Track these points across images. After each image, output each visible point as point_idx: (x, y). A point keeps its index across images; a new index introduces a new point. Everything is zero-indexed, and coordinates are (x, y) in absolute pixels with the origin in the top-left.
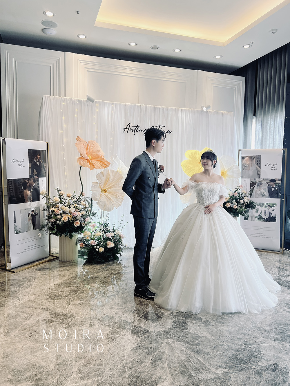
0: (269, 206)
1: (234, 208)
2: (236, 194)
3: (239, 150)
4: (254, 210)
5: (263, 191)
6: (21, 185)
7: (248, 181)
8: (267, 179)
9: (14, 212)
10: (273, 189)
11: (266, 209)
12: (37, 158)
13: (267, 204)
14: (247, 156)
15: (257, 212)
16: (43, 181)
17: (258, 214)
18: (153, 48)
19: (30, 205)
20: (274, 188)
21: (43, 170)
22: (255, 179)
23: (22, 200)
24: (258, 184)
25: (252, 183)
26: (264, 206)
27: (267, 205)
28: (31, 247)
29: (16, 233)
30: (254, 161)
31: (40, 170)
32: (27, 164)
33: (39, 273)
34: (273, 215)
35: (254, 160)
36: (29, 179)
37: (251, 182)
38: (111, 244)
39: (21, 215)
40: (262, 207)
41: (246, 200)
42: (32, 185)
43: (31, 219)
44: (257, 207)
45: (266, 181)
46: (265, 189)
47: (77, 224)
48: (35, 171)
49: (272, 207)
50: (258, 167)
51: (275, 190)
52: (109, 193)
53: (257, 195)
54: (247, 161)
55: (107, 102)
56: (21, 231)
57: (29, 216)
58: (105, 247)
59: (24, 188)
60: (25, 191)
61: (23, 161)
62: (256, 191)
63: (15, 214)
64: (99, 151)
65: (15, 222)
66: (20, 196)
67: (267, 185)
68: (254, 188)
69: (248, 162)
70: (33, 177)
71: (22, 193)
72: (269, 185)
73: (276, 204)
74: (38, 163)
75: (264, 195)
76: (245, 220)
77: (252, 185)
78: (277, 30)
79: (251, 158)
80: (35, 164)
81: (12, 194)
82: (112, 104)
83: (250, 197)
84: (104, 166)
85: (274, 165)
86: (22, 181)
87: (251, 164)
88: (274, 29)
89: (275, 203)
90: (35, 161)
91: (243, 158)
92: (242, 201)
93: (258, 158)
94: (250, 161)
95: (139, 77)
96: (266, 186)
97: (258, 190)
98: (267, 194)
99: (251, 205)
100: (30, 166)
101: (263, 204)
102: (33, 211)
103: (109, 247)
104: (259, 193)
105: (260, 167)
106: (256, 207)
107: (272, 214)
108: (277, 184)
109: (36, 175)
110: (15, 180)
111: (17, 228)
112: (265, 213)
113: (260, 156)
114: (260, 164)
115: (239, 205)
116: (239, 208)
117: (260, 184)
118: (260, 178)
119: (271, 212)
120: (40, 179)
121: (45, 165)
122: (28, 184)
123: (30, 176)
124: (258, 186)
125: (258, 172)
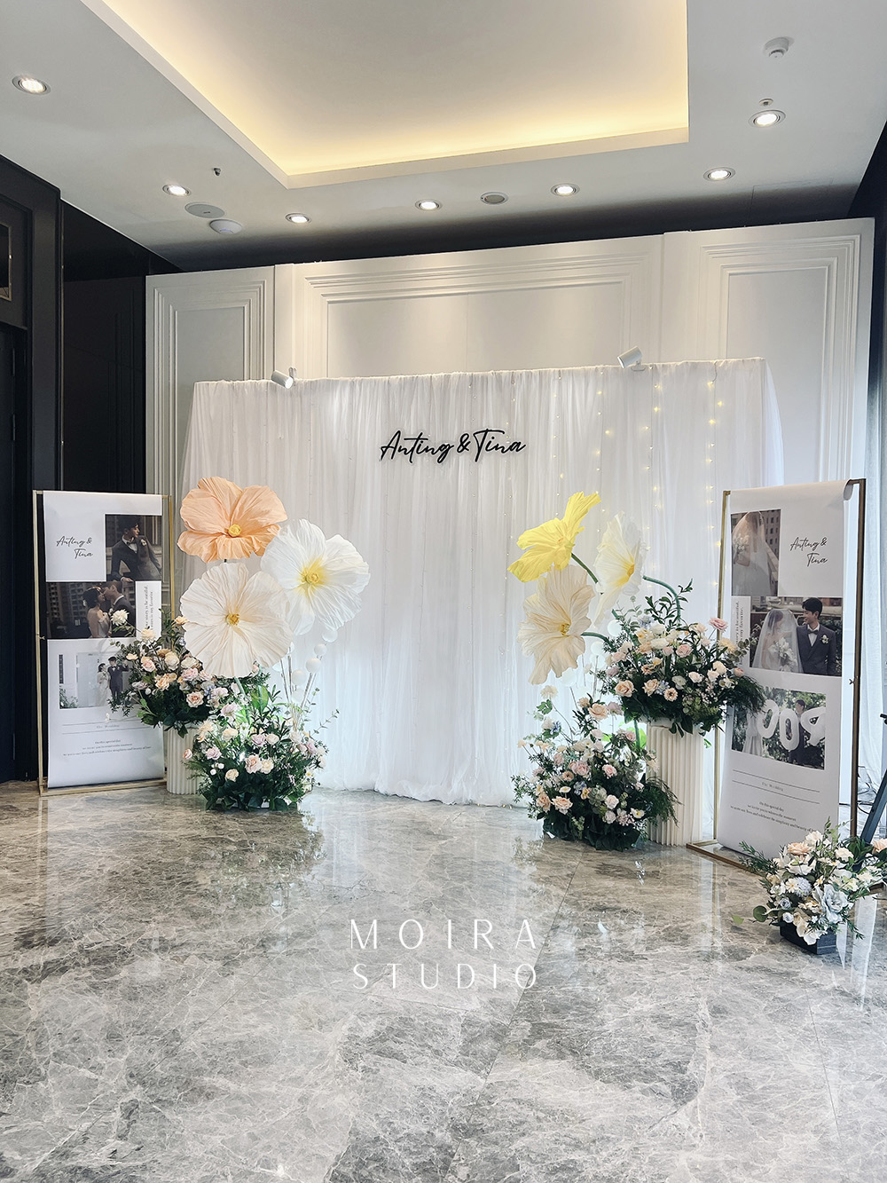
0: (801, 702)
4: (761, 717)
5: (783, 643)
6: (80, 596)
8: (795, 600)
9: (61, 656)
10: (812, 638)
12: (131, 536)
13: (794, 693)
14: (743, 514)
15: (768, 723)
16: (147, 589)
17: (768, 733)
18: (489, 200)
20: (816, 632)
21: (150, 564)
24: (771, 617)
25: (754, 612)
26: (785, 704)
29: (64, 707)
30: (762, 529)
31: (143, 564)
32: (99, 549)
35: (763, 525)
36: (103, 585)
37: (753, 608)
38: (260, 765)
39: (78, 666)
40: (780, 704)
42: (113, 597)
43: (108, 677)
44: (769, 704)
45: (792, 606)
46: (788, 637)
47: (194, 700)
48: (123, 565)
49: (810, 707)
50: (772, 555)
51: (819, 641)
53: (767, 657)
54: (744, 534)
56: (76, 704)
57: (100, 670)
58: (241, 769)
59: (88, 604)
60: (92, 611)
61: (89, 541)
62: (766, 641)
63: (61, 662)
65: (61, 682)
66: (78, 622)
67: (796, 620)
68: (760, 631)
69: (746, 537)
70: (119, 580)
72: (800, 622)
73: (822, 697)
74: (133, 547)
75: (785, 661)
76: (736, 751)
77: (756, 620)
78: (788, 43)
79: (754, 518)
80: (126, 548)
81: (56, 616)
82: (353, 383)
83: (751, 666)
85: (816, 544)
86: (84, 587)
87: (755, 540)
88: (777, 41)
89: (818, 693)
90: (125, 541)
92: (694, 677)
93: (772, 520)
94: (751, 531)
95: (467, 293)
96: (793, 627)
97: (770, 640)
98: (794, 658)
100: (111, 554)
101: (782, 693)
102: (112, 659)
103: (250, 770)
104: (772, 650)
105: (776, 553)
106: (763, 701)
107: (808, 735)
108: (827, 618)
109: (126, 575)
110: (64, 585)
111: (66, 695)
112: (789, 728)
113: (779, 510)
114: (777, 540)
115: (690, 690)
116: (687, 701)
117: (777, 617)
118: (776, 594)
119: (808, 727)
120: (139, 585)
121: (156, 551)
122: (101, 596)
123: (108, 576)
124: (769, 624)
125: (772, 570)
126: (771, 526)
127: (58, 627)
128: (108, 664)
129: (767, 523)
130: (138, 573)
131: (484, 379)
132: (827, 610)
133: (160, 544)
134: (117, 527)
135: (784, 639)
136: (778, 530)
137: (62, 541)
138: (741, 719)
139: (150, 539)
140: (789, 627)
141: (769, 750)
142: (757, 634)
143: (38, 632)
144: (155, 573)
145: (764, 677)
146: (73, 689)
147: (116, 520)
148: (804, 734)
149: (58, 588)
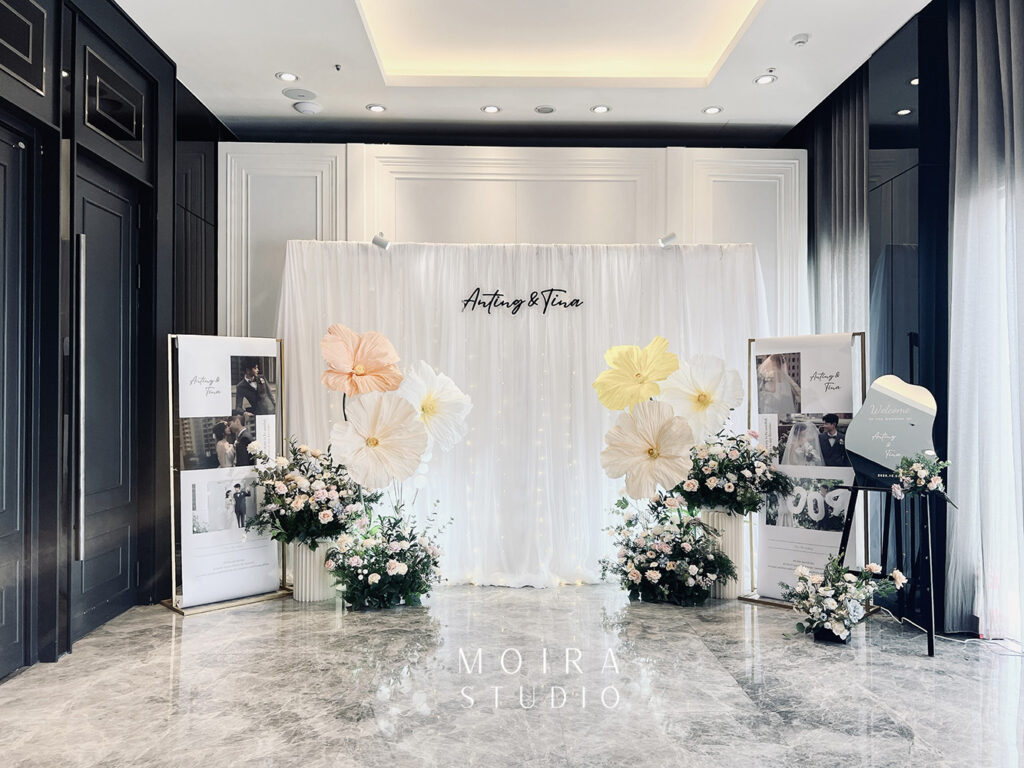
0: (825, 487)
1: (727, 489)
2: (735, 455)
3: (751, 341)
4: (790, 499)
5: (808, 446)
7: (774, 420)
8: (816, 415)
9: (194, 486)
10: (832, 442)
11: (818, 496)
12: (252, 374)
13: (819, 481)
14: (768, 356)
15: (797, 503)
16: (265, 424)
17: (798, 510)
18: (540, 110)
19: (230, 474)
20: (834, 437)
21: (268, 400)
22: (788, 415)
23: (213, 462)
24: (797, 428)
25: (781, 425)
26: (812, 488)
27: (819, 485)
29: (196, 532)
30: (785, 367)
31: (260, 399)
32: (226, 388)
34: (835, 513)
35: (785, 364)
36: (229, 419)
37: (781, 422)
38: (398, 568)
39: (209, 493)
40: (808, 489)
41: (759, 472)
42: (238, 430)
43: (234, 502)
44: (798, 490)
45: (814, 419)
46: (811, 442)
47: (326, 518)
48: (245, 400)
49: (833, 489)
50: (795, 384)
51: (836, 443)
52: (385, 447)
53: (794, 456)
54: (768, 369)
56: (207, 529)
57: (227, 497)
58: (384, 575)
59: (217, 436)
60: (220, 443)
61: (218, 380)
62: (793, 445)
63: (194, 491)
64: (386, 354)
65: (194, 509)
66: (208, 454)
67: (818, 430)
68: (786, 438)
69: (772, 372)
70: (242, 414)
71: (211, 447)
72: (821, 430)
73: (841, 482)
74: (254, 385)
75: (810, 458)
76: (770, 526)
77: (783, 431)
78: (807, 36)
79: (778, 359)
80: (247, 386)
81: (189, 449)
82: (437, 248)
83: (781, 463)
85: (831, 377)
87: (779, 374)
89: (839, 478)
90: (247, 380)
91: (759, 361)
92: (747, 473)
93: (794, 360)
94: (776, 368)
95: (516, 180)
96: (816, 434)
97: (796, 444)
98: (818, 455)
99: (778, 485)
100: (235, 391)
101: (809, 481)
102: (237, 486)
103: (391, 573)
104: (799, 451)
105: (798, 383)
106: (792, 488)
107: (832, 509)
109: (248, 410)
110: (196, 420)
111: (199, 521)
112: (816, 506)
113: (799, 354)
114: (799, 374)
115: (741, 484)
116: (741, 491)
117: (801, 428)
118: (799, 411)
119: (831, 503)
120: (259, 418)
121: (272, 388)
122: (227, 430)
123: (233, 411)
124: (795, 433)
125: (795, 395)
126: (792, 364)
127: (192, 459)
128: (234, 491)
129: (790, 363)
130: (258, 408)
131: (548, 250)
132: (841, 421)
133: (275, 382)
134: (240, 367)
135: (810, 443)
136: (799, 367)
137: (194, 380)
138: (773, 502)
139: (267, 377)
140: (812, 435)
141: (800, 522)
142: (785, 440)
143: (172, 464)
144: (271, 408)
145: (792, 470)
146: (204, 514)
147: (240, 361)
148: (828, 508)
149: (191, 421)
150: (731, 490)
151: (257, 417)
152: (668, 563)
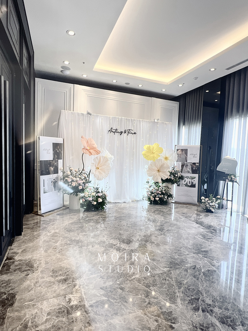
0: (192, 178)
1: (172, 179)
2: (173, 171)
3: (175, 145)
4: (183, 181)
5: (188, 169)
7: (180, 164)
8: (191, 163)
9: (44, 180)
11: (190, 180)
12: (57, 148)
13: (191, 177)
14: (180, 149)
16: (60, 162)
17: (185, 183)
18: (126, 84)
19: (53, 176)
21: (61, 155)
22: (184, 162)
24: (186, 165)
27: (191, 178)
28: (52, 201)
29: (45, 193)
31: (59, 155)
32: (51, 152)
33: (58, 216)
34: (194, 184)
36: (52, 161)
38: (100, 200)
39: (48, 182)
40: (188, 179)
41: (179, 175)
42: (54, 164)
44: (185, 179)
45: (190, 164)
47: (80, 188)
48: (56, 156)
49: (194, 179)
50: (186, 156)
51: (195, 169)
52: (100, 169)
53: (185, 172)
54: (179, 152)
55: (99, 115)
56: (47, 192)
57: (52, 183)
58: (97, 202)
59: (49, 166)
60: (50, 168)
61: (50, 150)
62: (185, 169)
64: (94, 144)
65: (44, 186)
66: (47, 171)
68: (183, 168)
69: (181, 153)
70: (55, 159)
71: (48, 169)
72: (192, 166)
74: (58, 151)
75: (189, 172)
76: (178, 186)
77: (183, 166)
78: (198, 78)
79: (182, 150)
80: (56, 151)
81: (43, 169)
82: (102, 116)
83: (181, 173)
84: (97, 153)
85: (195, 155)
86: (48, 162)
88: (196, 77)
89: (195, 177)
90: (56, 150)
91: (177, 150)
92: (176, 175)
95: (117, 100)
96: (190, 167)
98: (191, 172)
99: (182, 178)
101: (188, 177)
102: (54, 179)
103: (99, 201)
104: (186, 170)
107: (193, 183)
109: (57, 158)
111: (45, 190)
112: (189, 182)
113: (187, 149)
115: (175, 178)
117: (187, 165)
118: (187, 162)
121: (62, 152)
122: (52, 164)
123: (53, 158)
124: (185, 167)
125: (186, 158)
127: (44, 172)
128: (53, 181)
129: (185, 151)
130: (59, 158)
136: (187, 152)
138: (180, 181)
140: (189, 167)
141: (185, 186)
143: (38, 174)
144: (61, 158)
145: (184, 175)
146: (46, 188)
147: (55, 144)
148: (192, 183)
149: (43, 162)
150: (173, 179)
151: (59, 160)
152: (160, 196)
